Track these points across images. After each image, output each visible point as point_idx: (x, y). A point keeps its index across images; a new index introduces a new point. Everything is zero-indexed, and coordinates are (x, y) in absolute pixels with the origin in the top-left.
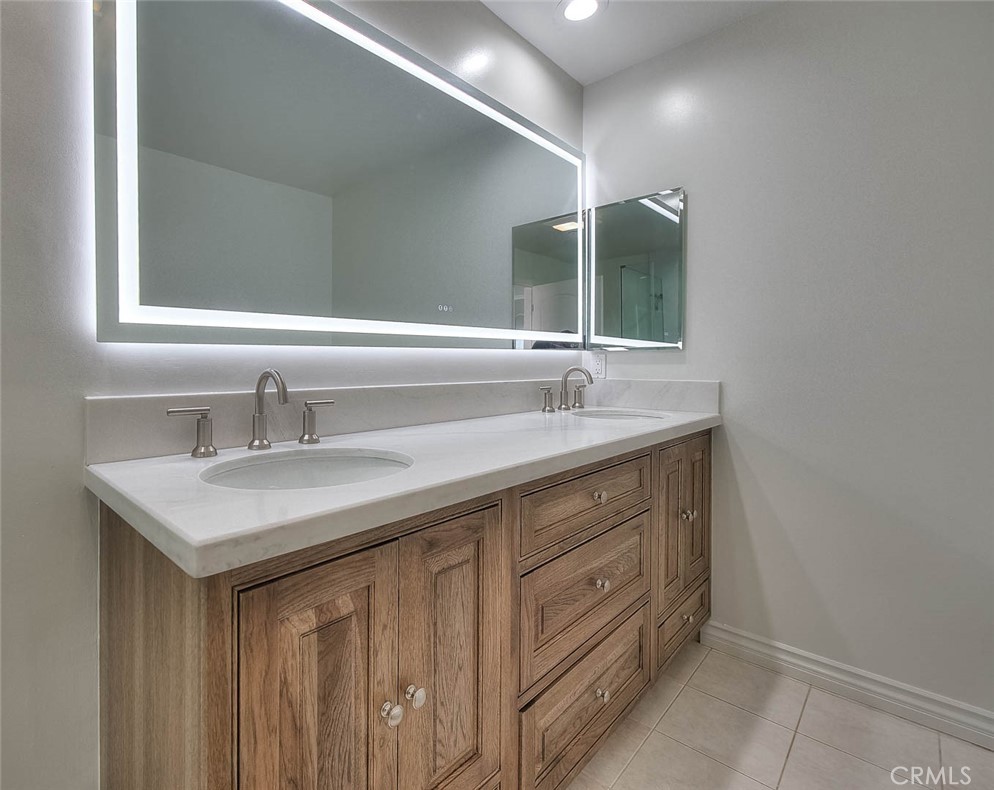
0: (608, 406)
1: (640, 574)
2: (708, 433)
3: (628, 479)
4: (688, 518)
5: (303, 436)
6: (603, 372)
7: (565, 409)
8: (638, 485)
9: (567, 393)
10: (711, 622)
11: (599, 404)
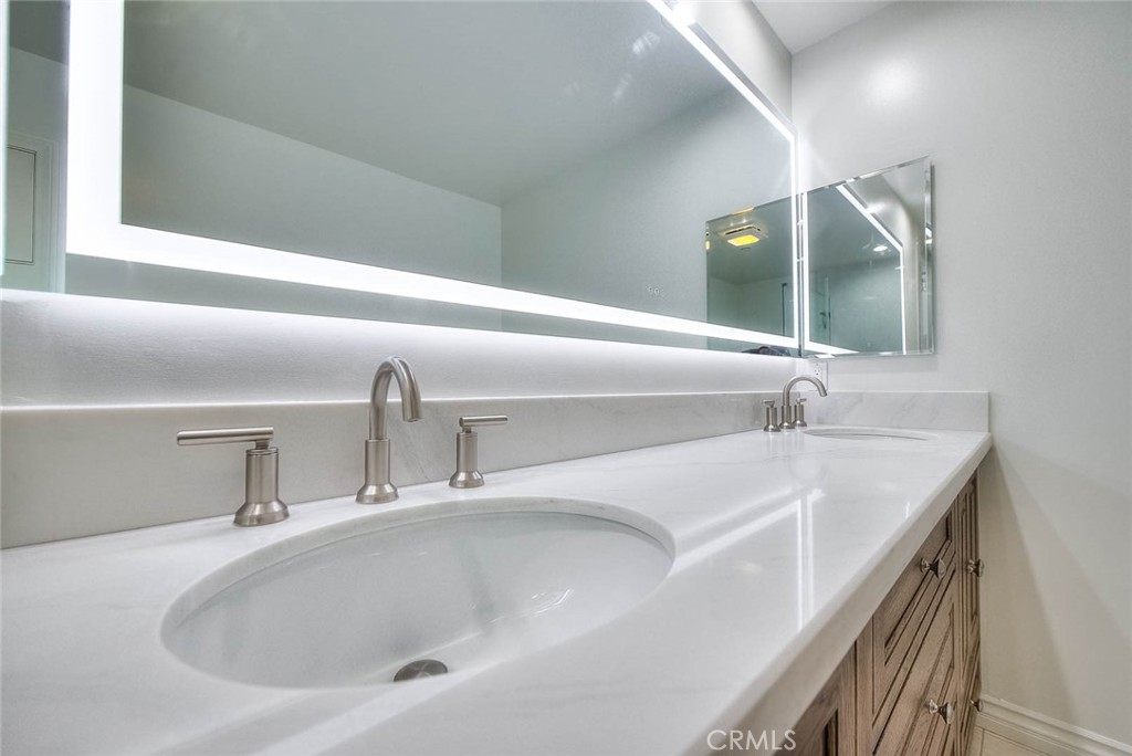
0: (833, 424)
5: (456, 474)
7: (788, 427)
8: (946, 536)
11: (820, 422)
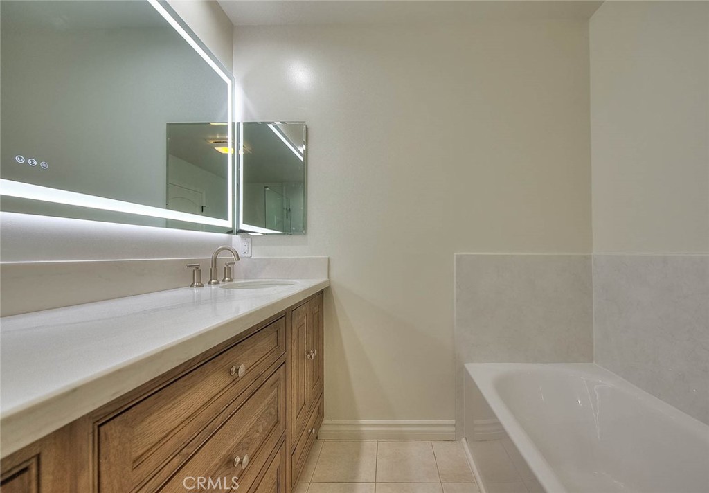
0: (254, 278)
1: (278, 421)
2: (321, 293)
3: (265, 343)
4: (311, 357)
6: (250, 252)
7: (214, 283)
8: (275, 344)
9: (216, 270)
10: (325, 421)
11: (246, 278)
